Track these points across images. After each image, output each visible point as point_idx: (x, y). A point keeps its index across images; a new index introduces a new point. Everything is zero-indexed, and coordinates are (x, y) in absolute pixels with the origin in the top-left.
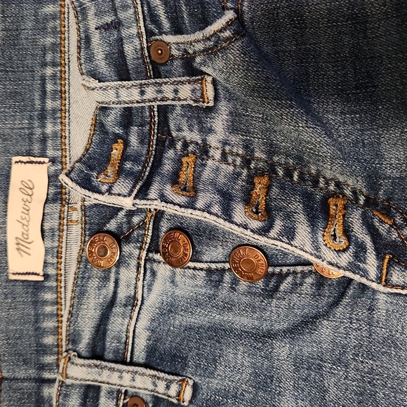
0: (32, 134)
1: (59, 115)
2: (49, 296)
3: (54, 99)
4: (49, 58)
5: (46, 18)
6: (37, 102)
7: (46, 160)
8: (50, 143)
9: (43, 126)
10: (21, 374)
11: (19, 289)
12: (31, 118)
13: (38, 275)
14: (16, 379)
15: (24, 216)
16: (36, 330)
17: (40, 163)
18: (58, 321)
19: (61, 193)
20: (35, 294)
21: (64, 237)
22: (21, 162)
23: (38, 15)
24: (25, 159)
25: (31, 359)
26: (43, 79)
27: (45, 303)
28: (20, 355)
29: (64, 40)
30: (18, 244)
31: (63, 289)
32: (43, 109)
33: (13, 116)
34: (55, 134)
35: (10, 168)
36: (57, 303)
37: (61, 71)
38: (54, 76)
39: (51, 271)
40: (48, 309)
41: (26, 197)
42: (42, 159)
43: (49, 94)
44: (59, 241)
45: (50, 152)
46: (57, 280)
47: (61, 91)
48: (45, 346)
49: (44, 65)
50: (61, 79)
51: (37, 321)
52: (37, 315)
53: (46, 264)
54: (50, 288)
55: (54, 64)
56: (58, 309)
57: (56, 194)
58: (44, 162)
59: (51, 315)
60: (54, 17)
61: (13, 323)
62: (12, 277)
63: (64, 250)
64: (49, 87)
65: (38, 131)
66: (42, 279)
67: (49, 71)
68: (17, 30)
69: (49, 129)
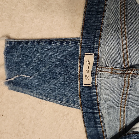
0: (91, 47)
1: (98, 42)
2: (94, 91)
3: (97, 38)
4: (98, 28)
5: (98, 18)
6: (93, 39)
7: (94, 54)
8: (95, 49)
9: (94, 45)
10: (88, 111)
11: (86, 89)
12: (91, 43)
13: (91, 85)
14: (87, 113)
15: (87, 69)
16: (91, 99)
17: (92, 55)
18: (97, 97)
19: (97, 63)
20: (90, 90)
21: (97, 75)
22: (87, 55)
23: (97, 16)
24: (88, 54)
25: (90, 107)
26: (95, 33)
27: (93, 92)
28: (88, 106)
29: (103, 23)
30: (86, 76)
31: (97, 89)
32: (94, 40)
33: (86, 42)
34: (97, 47)
35: (84, 56)
36: (96, 92)
37: (100, 31)
38: (98, 32)
39: (94, 84)
40: (94, 94)
41: (88, 64)
42: (92, 54)
43: (96, 37)
44: (95, 76)
45: (95, 52)
46: (95, 87)
47: (99, 36)
48: (94, 103)
49: (96, 29)
50: (100, 33)
51: (91, 97)
52: (91, 95)
53: (92, 82)
54: (94, 89)
55: (99, 29)
56: (96, 94)
57: (95, 63)
58: (93, 55)
59: (95, 95)
60: (101, 17)
61: (85, 97)
62: (84, 85)
63: (97, 78)
64: (97, 35)
65: (92, 46)
66: (91, 86)
67: (97, 31)
68: (90, 20)
69: (95, 46)
